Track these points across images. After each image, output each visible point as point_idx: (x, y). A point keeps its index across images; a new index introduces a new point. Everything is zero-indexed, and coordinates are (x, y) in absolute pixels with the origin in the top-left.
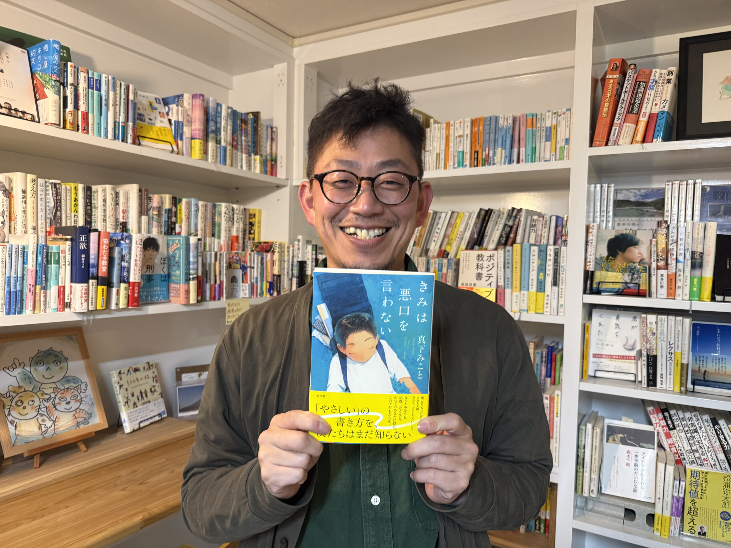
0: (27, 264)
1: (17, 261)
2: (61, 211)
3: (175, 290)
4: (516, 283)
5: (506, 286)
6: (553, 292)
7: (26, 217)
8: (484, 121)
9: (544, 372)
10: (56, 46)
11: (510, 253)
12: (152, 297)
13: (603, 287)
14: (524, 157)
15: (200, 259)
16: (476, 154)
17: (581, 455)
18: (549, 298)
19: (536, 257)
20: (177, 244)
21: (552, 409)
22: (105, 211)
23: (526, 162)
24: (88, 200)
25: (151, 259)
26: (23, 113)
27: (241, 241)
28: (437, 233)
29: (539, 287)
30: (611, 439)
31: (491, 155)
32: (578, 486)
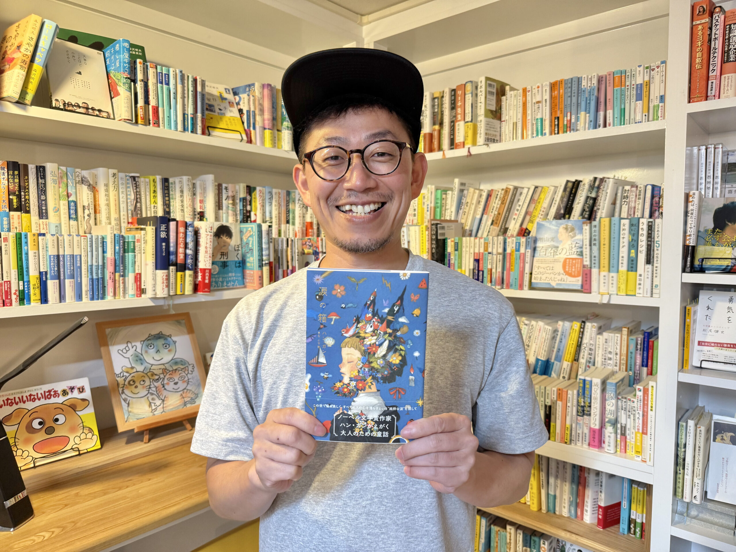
0: (106, 253)
1: (97, 250)
2: (141, 203)
3: (250, 276)
4: (605, 261)
5: (593, 265)
6: (646, 270)
7: (109, 209)
8: (565, 84)
9: (639, 361)
10: (126, 45)
11: (597, 229)
12: (227, 283)
13: (707, 264)
14: (611, 121)
15: (272, 245)
16: (556, 120)
17: (681, 455)
18: (642, 278)
19: (627, 232)
20: (250, 231)
21: (646, 402)
22: (182, 201)
23: (614, 126)
24: (166, 192)
25: (224, 246)
26: (100, 111)
27: (315, 227)
28: (518, 210)
29: (630, 266)
30: (719, 437)
31: (573, 120)
32: (677, 489)
